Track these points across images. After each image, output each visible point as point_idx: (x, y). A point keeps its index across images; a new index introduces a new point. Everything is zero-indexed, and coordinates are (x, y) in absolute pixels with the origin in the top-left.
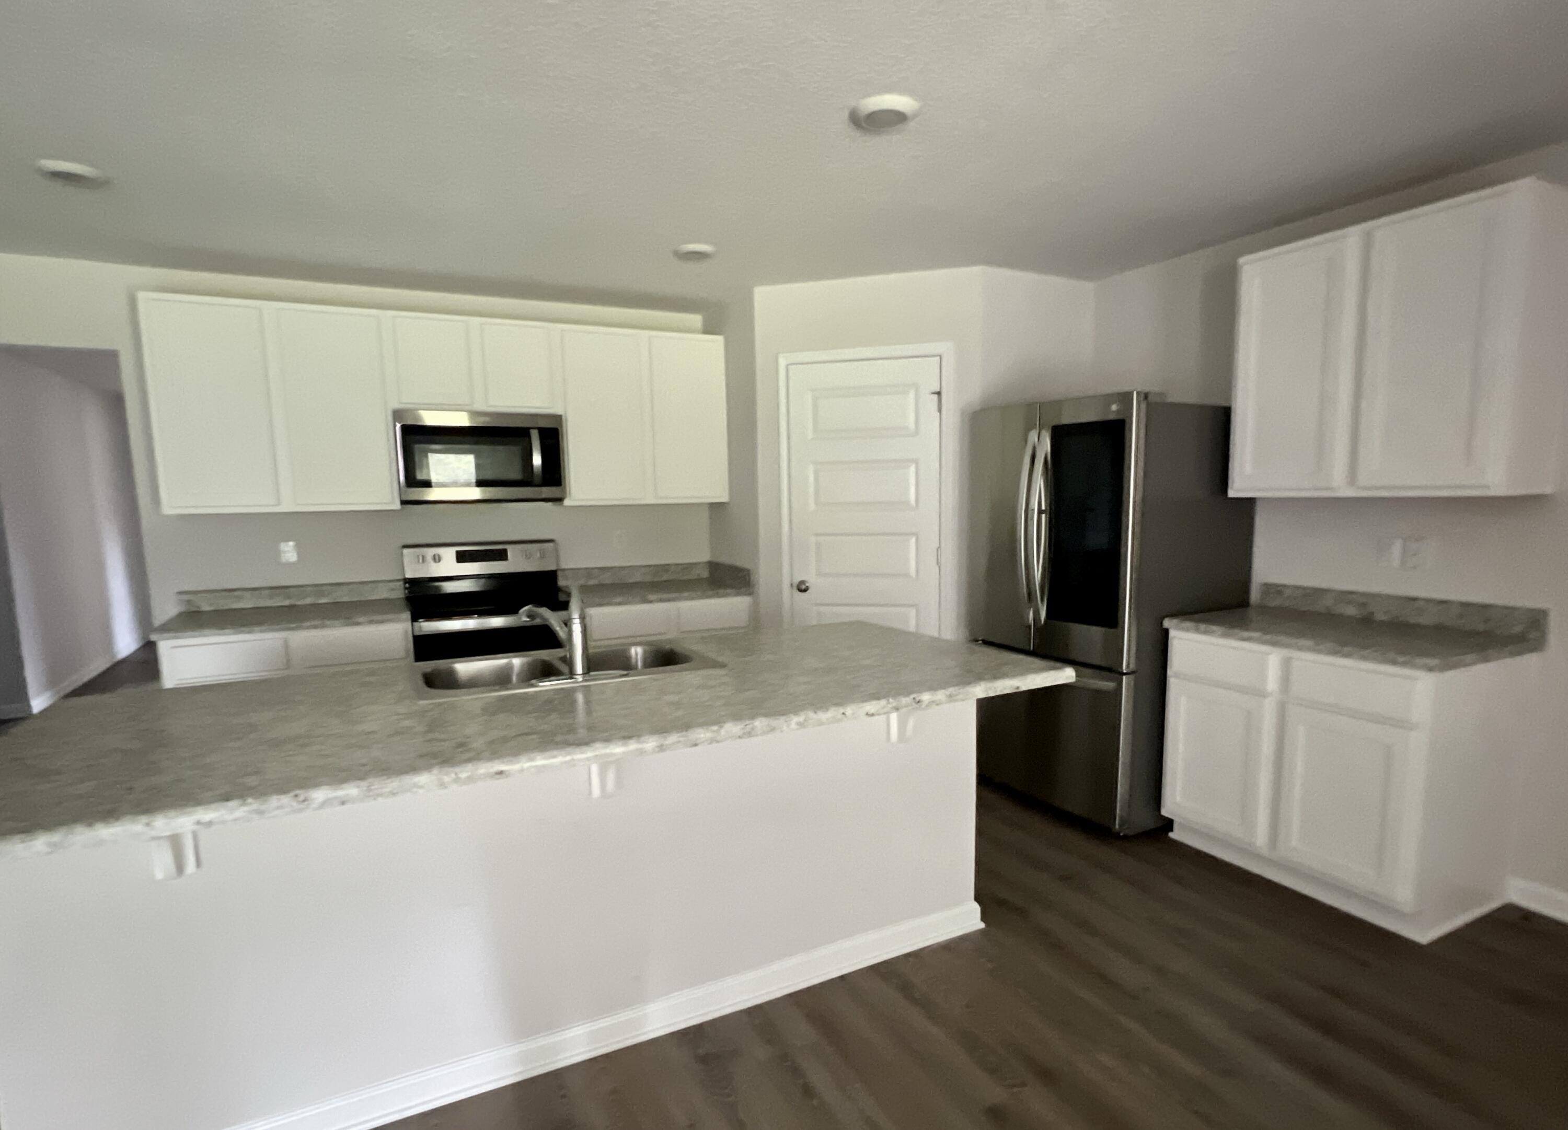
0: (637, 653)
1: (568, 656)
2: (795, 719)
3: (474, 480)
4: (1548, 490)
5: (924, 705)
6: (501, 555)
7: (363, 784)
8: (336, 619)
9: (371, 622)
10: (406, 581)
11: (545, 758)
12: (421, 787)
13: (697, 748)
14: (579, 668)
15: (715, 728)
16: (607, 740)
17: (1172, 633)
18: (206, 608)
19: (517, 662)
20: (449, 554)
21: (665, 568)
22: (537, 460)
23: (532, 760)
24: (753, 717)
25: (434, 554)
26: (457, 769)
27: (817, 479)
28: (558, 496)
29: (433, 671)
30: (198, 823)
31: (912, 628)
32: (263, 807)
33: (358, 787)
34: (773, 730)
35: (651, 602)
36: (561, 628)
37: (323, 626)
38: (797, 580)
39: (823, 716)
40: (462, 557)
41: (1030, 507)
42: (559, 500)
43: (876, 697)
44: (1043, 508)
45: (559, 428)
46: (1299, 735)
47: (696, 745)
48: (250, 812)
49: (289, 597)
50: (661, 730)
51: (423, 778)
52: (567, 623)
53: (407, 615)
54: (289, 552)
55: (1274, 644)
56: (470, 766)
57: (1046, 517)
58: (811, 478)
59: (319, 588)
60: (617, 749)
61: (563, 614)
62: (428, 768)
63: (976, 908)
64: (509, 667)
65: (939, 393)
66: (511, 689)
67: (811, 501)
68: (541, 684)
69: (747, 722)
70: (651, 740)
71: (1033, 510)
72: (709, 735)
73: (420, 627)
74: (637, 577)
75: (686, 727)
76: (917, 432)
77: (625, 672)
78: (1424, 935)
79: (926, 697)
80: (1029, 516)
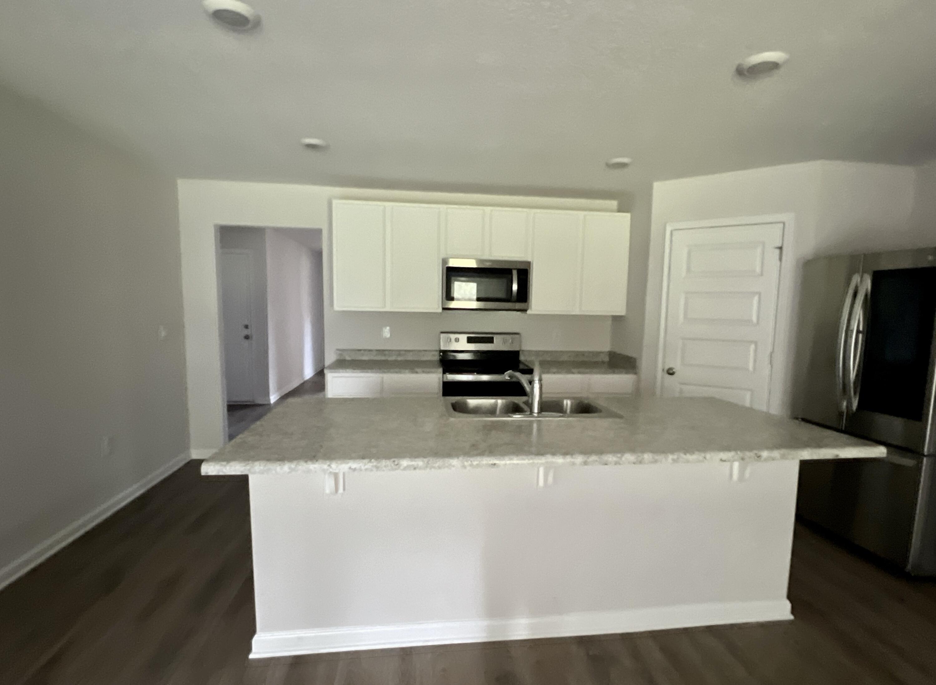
0: (567, 403)
1: (530, 401)
2: (671, 457)
3: (475, 297)
5: (762, 459)
6: (490, 340)
7: (426, 460)
8: (406, 369)
9: (423, 372)
10: (441, 351)
11: (517, 460)
12: (454, 466)
13: (606, 466)
14: (536, 410)
15: (619, 455)
16: (554, 454)
18: (348, 358)
19: (500, 402)
20: (463, 338)
21: (583, 354)
22: (515, 287)
23: (511, 459)
24: (643, 452)
25: (455, 338)
26: (472, 459)
27: (686, 304)
28: (525, 308)
29: (456, 402)
30: (350, 468)
31: (747, 404)
32: (379, 465)
33: (423, 461)
34: (656, 461)
35: (573, 373)
36: (527, 384)
37: (400, 372)
38: (667, 367)
39: (689, 457)
40: (470, 340)
41: (851, 328)
42: (524, 310)
43: (727, 449)
44: (861, 329)
45: (528, 269)
47: (606, 464)
48: (373, 466)
49: (385, 355)
50: (586, 452)
51: (455, 462)
52: (531, 382)
53: (441, 370)
54: (386, 332)
56: (479, 458)
57: (863, 337)
58: (682, 302)
59: (399, 352)
60: (559, 460)
61: (528, 376)
62: (457, 456)
63: (788, 605)
64: (496, 405)
65: (781, 248)
66: (495, 417)
67: (681, 316)
68: (514, 416)
69: (640, 454)
70: (579, 457)
71: (853, 330)
72: (615, 459)
73: (447, 377)
74: (565, 358)
75: (600, 452)
76: (762, 274)
77: (561, 415)
79: (765, 454)
80: (849, 334)
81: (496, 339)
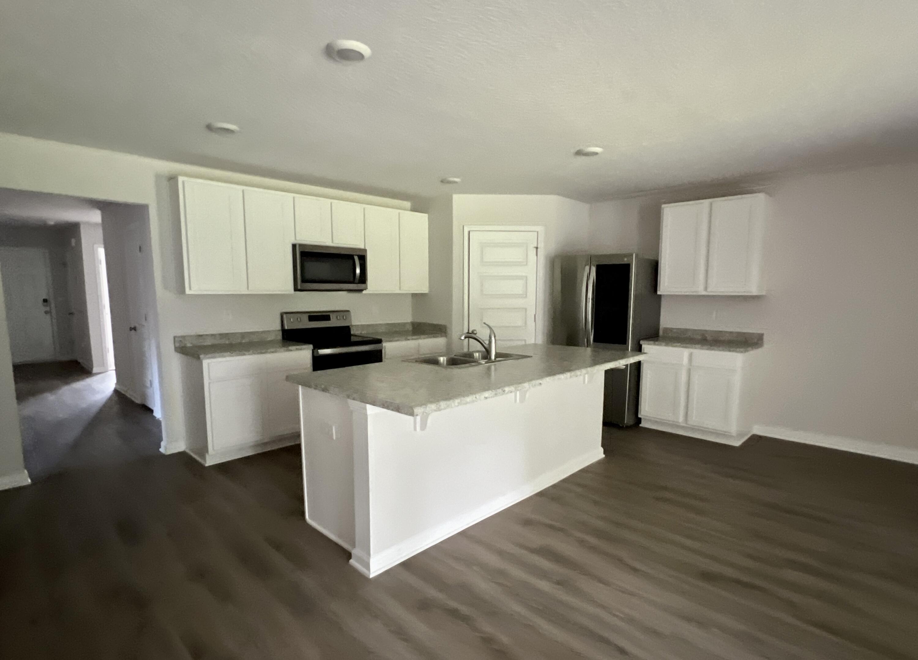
4: (764, 293)
6: (327, 318)
17: (643, 346)
20: (305, 317)
22: (358, 271)
25: (298, 317)
28: (364, 288)
35: (409, 340)
40: (311, 319)
42: (362, 291)
45: (366, 256)
46: (695, 379)
49: (228, 339)
55: (686, 347)
59: (243, 334)
63: (602, 450)
65: (536, 248)
71: (589, 298)
73: (318, 352)
76: (526, 264)
78: (737, 443)
80: (588, 301)
81: (332, 316)
